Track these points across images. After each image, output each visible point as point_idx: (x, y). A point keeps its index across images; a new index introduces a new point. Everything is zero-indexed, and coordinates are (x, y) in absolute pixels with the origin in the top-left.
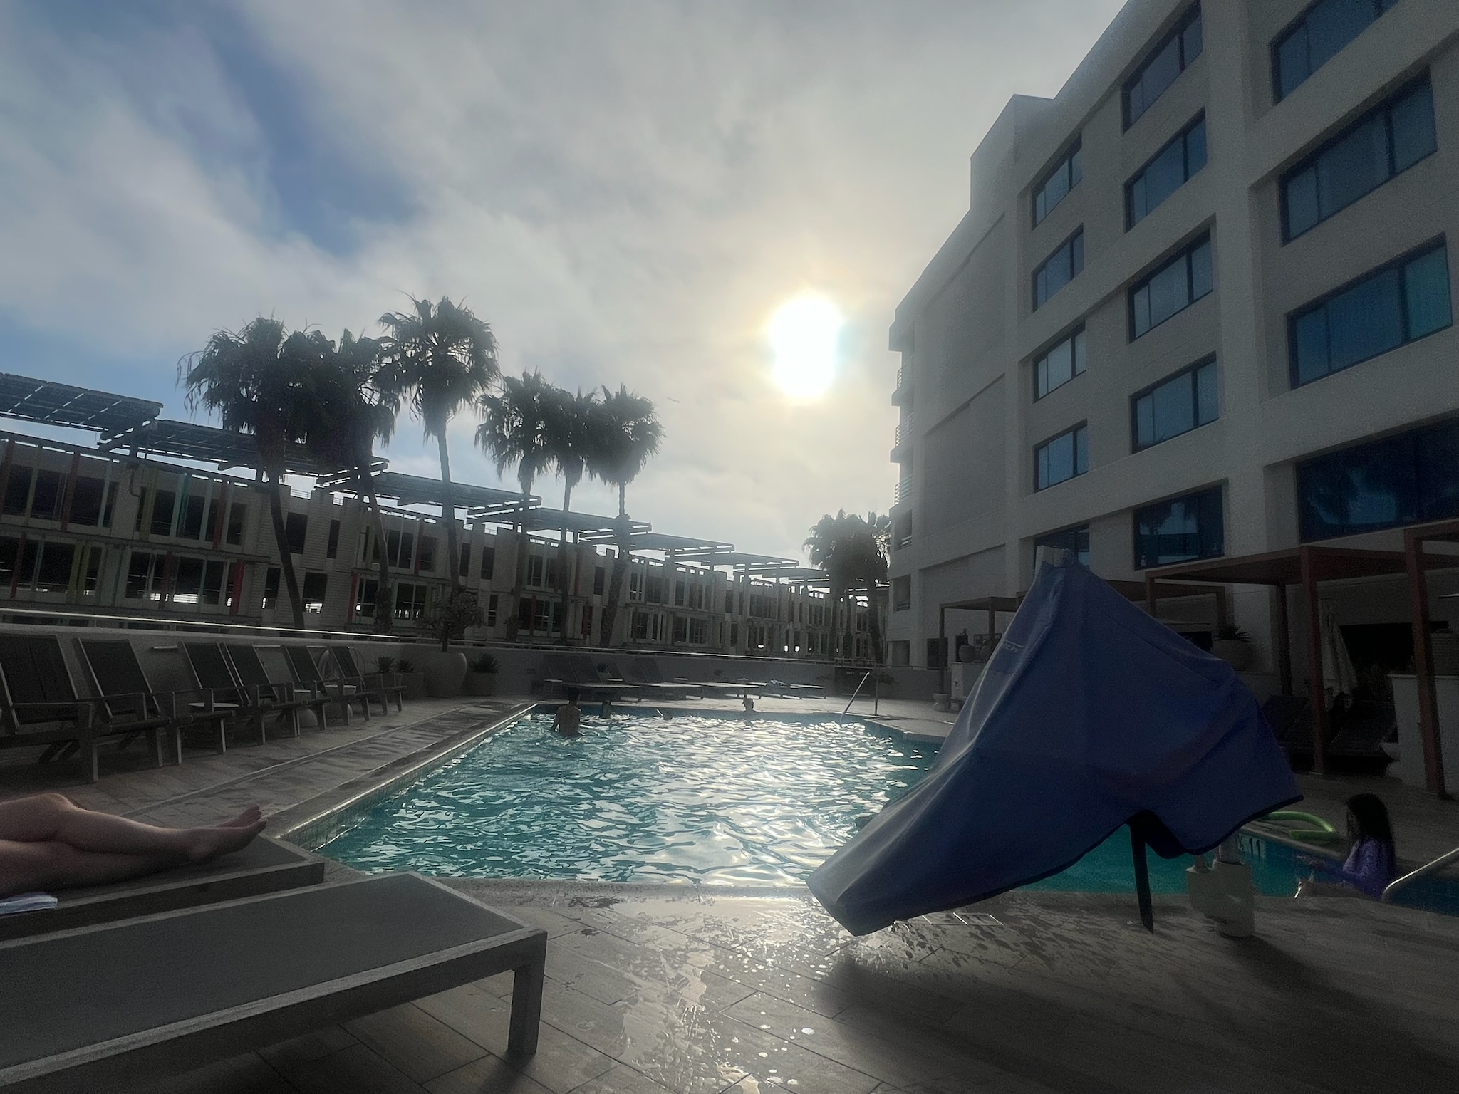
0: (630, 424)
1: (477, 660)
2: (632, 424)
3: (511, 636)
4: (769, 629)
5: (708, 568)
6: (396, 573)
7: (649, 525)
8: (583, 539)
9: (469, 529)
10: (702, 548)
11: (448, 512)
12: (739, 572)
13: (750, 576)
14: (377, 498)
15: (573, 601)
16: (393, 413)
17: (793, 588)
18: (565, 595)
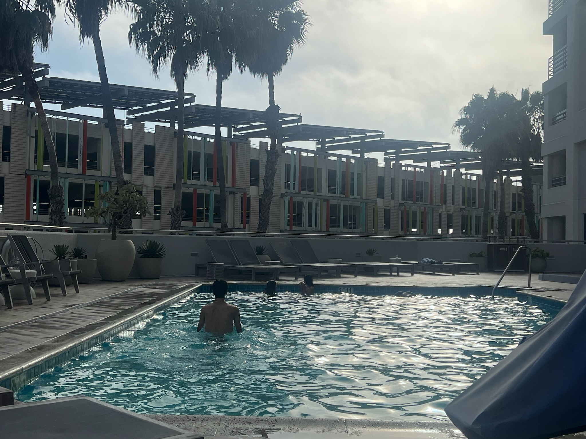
0: (275, 14)
1: (145, 246)
2: (277, 14)
3: (175, 226)
4: (422, 212)
5: (359, 155)
6: (66, 173)
7: (300, 116)
8: (237, 133)
9: (130, 128)
10: (352, 136)
11: (109, 114)
12: (389, 158)
13: (400, 162)
14: (43, 103)
15: (231, 193)
16: (50, 17)
17: (445, 171)
18: (222, 188)
